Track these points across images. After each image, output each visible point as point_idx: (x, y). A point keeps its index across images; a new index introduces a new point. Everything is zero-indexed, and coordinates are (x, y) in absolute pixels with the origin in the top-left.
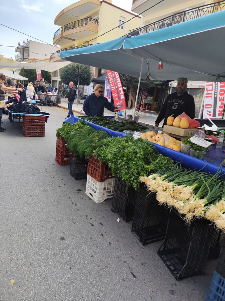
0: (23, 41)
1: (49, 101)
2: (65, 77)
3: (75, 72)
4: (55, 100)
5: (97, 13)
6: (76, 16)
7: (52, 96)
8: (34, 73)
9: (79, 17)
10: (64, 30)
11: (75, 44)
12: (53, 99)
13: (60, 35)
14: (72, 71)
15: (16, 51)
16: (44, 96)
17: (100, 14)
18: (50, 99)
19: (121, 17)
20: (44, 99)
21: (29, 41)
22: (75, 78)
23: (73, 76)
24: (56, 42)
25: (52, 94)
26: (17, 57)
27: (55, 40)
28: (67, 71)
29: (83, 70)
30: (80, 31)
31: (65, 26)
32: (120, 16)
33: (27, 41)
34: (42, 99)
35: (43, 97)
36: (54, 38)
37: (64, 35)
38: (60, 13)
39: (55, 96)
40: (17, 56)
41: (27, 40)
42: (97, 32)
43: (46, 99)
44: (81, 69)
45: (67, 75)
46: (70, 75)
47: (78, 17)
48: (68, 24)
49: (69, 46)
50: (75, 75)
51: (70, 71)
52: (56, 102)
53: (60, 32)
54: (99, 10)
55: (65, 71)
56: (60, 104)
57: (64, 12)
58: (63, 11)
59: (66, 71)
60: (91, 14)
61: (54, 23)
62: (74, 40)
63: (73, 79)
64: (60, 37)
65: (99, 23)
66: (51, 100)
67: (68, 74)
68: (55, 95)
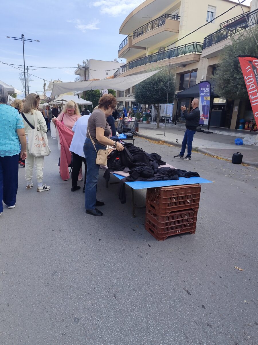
0: (83, 61)
1: (125, 129)
2: (142, 95)
3: (155, 87)
4: (133, 128)
5: (178, 6)
6: (147, 17)
7: (130, 123)
8: (97, 95)
9: (151, 18)
10: (133, 38)
11: (146, 54)
12: (131, 126)
13: (128, 45)
14: (151, 85)
15: (76, 73)
16: (120, 124)
17: (181, 7)
18: (127, 126)
19: (210, 7)
20: (120, 127)
21: (88, 60)
22: (154, 95)
23: (152, 92)
24: (122, 55)
25: (129, 119)
27: (121, 52)
28: (145, 87)
29: (166, 83)
31: (134, 32)
32: (209, 5)
33: (86, 61)
34: (118, 127)
35: (118, 125)
36: (119, 51)
37: (133, 44)
38: (127, 18)
39: (134, 122)
40: (77, 79)
41: (87, 59)
42: (178, 31)
43: (122, 126)
44: (163, 82)
45: (145, 92)
46: (149, 92)
47: (149, 18)
48: (138, 29)
49: (138, 57)
50: (155, 91)
51: (149, 86)
52: (134, 130)
53: (127, 42)
54: (181, 1)
55: (141, 87)
56: (138, 131)
57: (133, 15)
59: (143, 87)
61: (119, 32)
62: (145, 48)
63: (152, 97)
64: (128, 47)
65: (180, 20)
66: (129, 127)
67: (146, 90)
68: (133, 120)
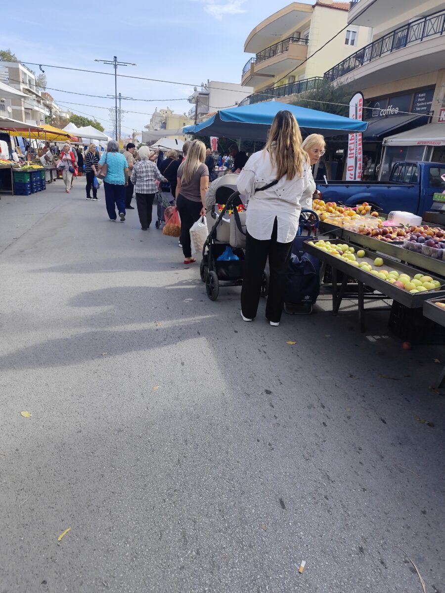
0: (202, 83)
5: (307, 26)
6: (276, 35)
11: (274, 81)
13: (250, 72)
15: (190, 101)
17: (311, 27)
24: (245, 83)
26: (192, 113)
27: (245, 77)
30: (278, 61)
33: (207, 83)
36: (242, 76)
37: (255, 71)
40: (192, 110)
41: (208, 80)
53: (250, 66)
54: (310, 20)
58: (255, 29)
60: (299, 29)
61: (244, 49)
62: (273, 76)
64: (250, 74)
65: (308, 44)
